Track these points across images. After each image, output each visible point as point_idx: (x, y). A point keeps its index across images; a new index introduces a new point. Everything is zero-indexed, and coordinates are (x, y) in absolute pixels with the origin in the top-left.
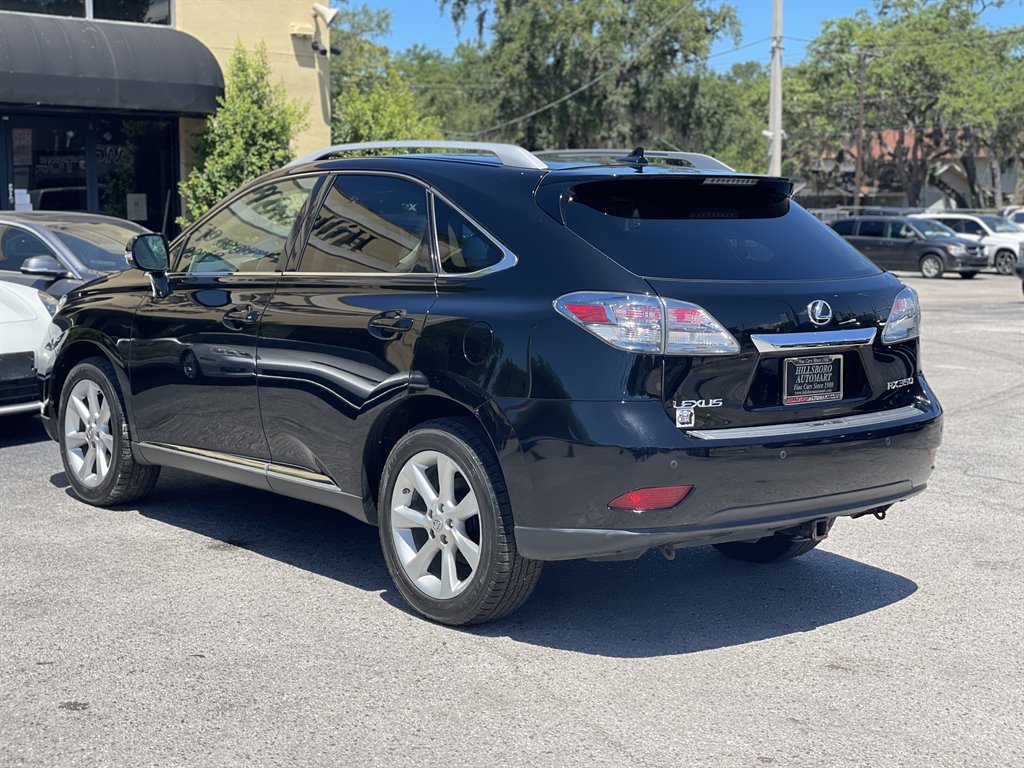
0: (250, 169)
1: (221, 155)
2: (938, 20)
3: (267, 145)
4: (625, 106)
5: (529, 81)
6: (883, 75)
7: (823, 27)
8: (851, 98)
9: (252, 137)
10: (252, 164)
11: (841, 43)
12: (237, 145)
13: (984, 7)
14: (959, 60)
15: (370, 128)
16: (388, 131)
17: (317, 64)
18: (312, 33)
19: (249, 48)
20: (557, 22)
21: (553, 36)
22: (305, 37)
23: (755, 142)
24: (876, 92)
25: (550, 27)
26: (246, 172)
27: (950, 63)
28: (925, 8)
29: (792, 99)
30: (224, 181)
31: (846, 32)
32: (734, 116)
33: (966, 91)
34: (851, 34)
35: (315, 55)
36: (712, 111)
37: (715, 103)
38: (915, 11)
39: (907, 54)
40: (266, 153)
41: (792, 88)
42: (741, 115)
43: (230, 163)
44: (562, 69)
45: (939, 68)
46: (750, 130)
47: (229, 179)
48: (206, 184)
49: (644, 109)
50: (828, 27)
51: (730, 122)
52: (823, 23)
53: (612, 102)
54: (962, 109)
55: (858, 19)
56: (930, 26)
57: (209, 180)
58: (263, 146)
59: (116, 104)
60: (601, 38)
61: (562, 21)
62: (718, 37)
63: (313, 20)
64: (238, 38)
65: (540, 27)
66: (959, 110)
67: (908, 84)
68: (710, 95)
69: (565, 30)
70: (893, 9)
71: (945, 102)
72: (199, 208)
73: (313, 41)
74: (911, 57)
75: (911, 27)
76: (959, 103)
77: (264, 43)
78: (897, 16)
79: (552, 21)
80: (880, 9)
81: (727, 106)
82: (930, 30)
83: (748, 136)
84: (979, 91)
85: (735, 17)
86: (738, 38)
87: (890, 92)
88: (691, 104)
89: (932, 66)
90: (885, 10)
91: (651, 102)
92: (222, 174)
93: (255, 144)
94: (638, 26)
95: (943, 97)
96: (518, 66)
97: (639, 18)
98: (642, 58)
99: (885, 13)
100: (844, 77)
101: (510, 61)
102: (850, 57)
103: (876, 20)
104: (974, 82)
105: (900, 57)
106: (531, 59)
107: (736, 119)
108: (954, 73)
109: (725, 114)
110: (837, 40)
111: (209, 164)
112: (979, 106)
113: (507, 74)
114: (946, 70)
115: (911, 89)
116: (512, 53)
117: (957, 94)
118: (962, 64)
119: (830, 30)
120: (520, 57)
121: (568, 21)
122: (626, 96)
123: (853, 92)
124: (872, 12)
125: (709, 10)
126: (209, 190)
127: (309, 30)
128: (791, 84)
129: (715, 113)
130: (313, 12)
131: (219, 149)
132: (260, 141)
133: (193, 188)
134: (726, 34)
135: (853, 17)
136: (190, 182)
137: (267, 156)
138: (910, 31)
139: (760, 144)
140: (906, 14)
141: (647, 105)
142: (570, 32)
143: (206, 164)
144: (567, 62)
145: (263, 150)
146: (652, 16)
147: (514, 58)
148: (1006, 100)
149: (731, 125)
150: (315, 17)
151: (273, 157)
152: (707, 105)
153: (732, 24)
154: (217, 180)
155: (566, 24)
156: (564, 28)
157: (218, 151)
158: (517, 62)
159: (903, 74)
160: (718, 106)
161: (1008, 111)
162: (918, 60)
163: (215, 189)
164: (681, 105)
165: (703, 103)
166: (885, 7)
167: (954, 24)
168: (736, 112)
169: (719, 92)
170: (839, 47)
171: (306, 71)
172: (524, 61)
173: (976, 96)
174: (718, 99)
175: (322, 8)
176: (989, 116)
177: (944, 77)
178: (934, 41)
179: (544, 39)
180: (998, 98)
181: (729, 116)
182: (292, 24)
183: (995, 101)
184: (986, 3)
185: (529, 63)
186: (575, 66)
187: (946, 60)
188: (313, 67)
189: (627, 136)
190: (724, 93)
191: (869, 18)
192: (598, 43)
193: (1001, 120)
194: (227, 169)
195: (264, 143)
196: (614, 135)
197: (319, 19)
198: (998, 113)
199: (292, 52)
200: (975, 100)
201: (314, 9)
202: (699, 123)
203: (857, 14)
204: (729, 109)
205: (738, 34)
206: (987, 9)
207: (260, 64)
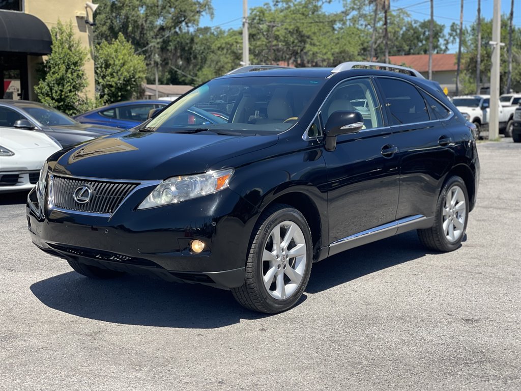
0: (68, 80)
1: (54, 73)
2: (304, 9)
3: (75, 69)
4: (158, 48)
5: (111, 34)
6: (280, 36)
7: (250, 11)
8: (264, 46)
9: (68, 65)
10: (69, 77)
11: (259, 19)
12: (62, 69)
13: (323, 3)
14: (314, 28)
15: (114, 61)
16: (123, 62)
17: (87, 31)
18: (85, 15)
19: (63, 23)
20: (125, 5)
21: (123, 12)
22: (82, 18)
23: (223, 67)
24: (277, 44)
25: (121, 8)
26: (66, 81)
27: (310, 30)
28: (296, 3)
29: (237, 46)
30: (56, 86)
31: (261, 14)
32: (212, 54)
33: (318, 44)
34: (264, 14)
35: (87, 26)
36: (201, 51)
37: (203, 48)
38: (291, 4)
39: (290, 25)
40: (75, 72)
41: (237, 41)
42: (215, 54)
43: (58, 77)
44: (127, 29)
45: (306, 32)
46: (220, 61)
47: (59, 85)
48: (46, 87)
49: (168, 50)
50: (253, 11)
51: (210, 57)
52: (250, 9)
53: (152, 46)
54: (317, 53)
55: (265, 7)
56: (300, 12)
57: (48, 85)
58: (73, 69)
59: (8, 49)
60: (146, 14)
61: (127, 5)
62: (202, 15)
63: (85, 10)
64: (59, 18)
65: (116, 7)
66: (315, 53)
67: (292, 39)
68: (200, 43)
69: (129, 10)
70: (281, 3)
71: (309, 49)
72: (44, 98)
73: (85, 19)
74: (292, 27)
75: (292, 12)
76: (315, 49)
77: (71, 21)
78: (283, 6)
79: (121, 5)
80: (274, 3)
81: (208, 49)
82: (301, 14)
83: (219, 64)
84: (324, 43)
85: (211, 5)
86: (212, 16)
87: (284, 44)
88: (191, 48)
89: (302, 31)
90: (277, 4)
91: (171, 47)
92: (55, 82)
93: (70, 68)
94: (165, 8)
95: (308, 46)
96: (105, 27)
97: (165, 4)
98: (168, 24)
99: (277, 5)
100: (261, 36)
101: (101, 24)
102: (263, 27)
103: (273, 8)
104: (322, 40)
105: (288, 27)
106: (111, 24)
107: (213, 56)
108: (312, 35)
109: (207, 53)
110: (257, 18)
111: (48, 77)
112: (324, 51)
113: (100, 31)
114: (309, 33)
115: (293, 42)
116: (101, 20)
117: (314, 45)
118: (316, 31)
119: (254, 13)
120: (105, 23)
121: (130, 5)
122: (158, 43)
123: (264, 43)
124: (271, 4)
126: (48, 89)
127: (84, 14)
128: (236, 39)
129: (203, 52)
130: (86, 6)
131: (53, 70)
132: (72, 67)
133: (41, 89)
134: (206, 13)
136: (39, 86)
137: (75, 74)
138: (292, 14)
139: (225, 68)
140: (287, 6)
141: (169, 48)
142: (132, 10)
143: (46, 78)
144: (130, 26)
145: (73, 71)
146: (172, 4)
147: (103, 23)
148: (336, 48)
149: (211, 58)
150: (86, 8)
151: (78, 75)
152: (199, 48)
153: (209, 9)
154: (52, 85)
155: (129, 6)
156: (128, 8)
157: (52, 71)
158: (104, 25)
159: (289, 35)
160: (204, 49)
161: (338, 53)
162: (296, 29)
163: (51, 89)
164: (187, 48)
165: (197, 47)
166: (277, 2)
167: (310, 10)
168: (213, 52)
169: (205, 42)
170: (258, 21)
171: (83, 34)
172: (108, 24)
173: (322, 46)
174: (204, 45)
175: (90, 4)
176: (329, 56)
177: (308, 37)
178: (303, 19)
179: (119, 14)
180: (333, 47)
181: (210, 54)
182: (76, 11)
183: (332, 49)
185: (110, 25)
186: (133, 28)
187: (308, 29)
188: (86, 32)
189: (159, 63)
190: (207, 43)
191: (270, 7)
192: (144, 16)
193: (334, 57)
194: (57, 80)
195: (74, 68)
196: (152, 63)
197: (88, 9)
198: (333, 54)
199: (77, 25)
200: (322, 48)
201: (87, 4)
202: (195, 57)
203: (264, 5)
204: (210, 50)
205: (212, 14)
206: (324, 4)
207: (69, 30)
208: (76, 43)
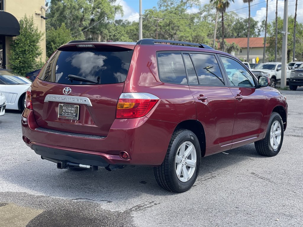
2: (176, 11)
7: (145, 11)
13: (187, 7)
14: (182, 22)
22: (39, 14)
27: (180, 23)
28: (171, 7)
31: (151, 13)
33: (184, 31)
35: (42, 19)
38: (169, 8)
45: (177, 24)
50: (146, 12)
52: (145, 10)
55: (154, 9)
56: (174, 12)
62: (117, 14)
63: (41, 10)
66: (182, 36)
70: (163, 7)
71: (179, 34)
73: (41, 15)
74: (169, 21)
75: (169, 12)
76: (182, 34)
77: (33, 16)
78: (164, 9)
80: (159, 6)
82: (174, 14)
84: (187, 31)
85: (122, 9)
86: (123, 15)
89: (175, 23)
90: (161, 7)
95: (178, 32)
99: (161, 8)
103: (158, 10)
105: (166, 21)
108: (181, 26)
110: (149, 15)
114: (179, 25)
117: (182, 32)
119: (147, 12)
124: (157, 7)
125: (114, 6)
127: (40, 12)
128: (136, 27)
130: (41, 7)
135: (152, 9)
140: (166, 9)
148: (195, 34)
161: (195, 37)
162: (171, 22)
166: (161, 6)
167: (179, 11)
175: (44, 6)
176: (190, 38)
177: (178, 27)
178: (175, 16)
183: (192, 34)
184: (188, 6)
187: (178, 22)
191: (156, 9)
198: (192, 37)
200: (187, 33)
203: (153, 8)
206: (188, 8)
207: (31, 22)
208: (35, 30)
